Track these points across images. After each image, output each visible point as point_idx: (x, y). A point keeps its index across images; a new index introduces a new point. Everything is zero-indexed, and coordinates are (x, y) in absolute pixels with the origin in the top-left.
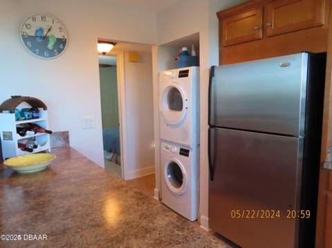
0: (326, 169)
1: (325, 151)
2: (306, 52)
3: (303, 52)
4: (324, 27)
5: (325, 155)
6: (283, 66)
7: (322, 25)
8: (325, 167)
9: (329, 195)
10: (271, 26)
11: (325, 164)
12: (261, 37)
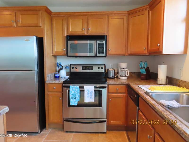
0: (47, 83)
1: (46, 76)
2: (36, 36)
3: (34, 36)
4: (41, 27)
5: (46, 78)
6: (27, 41)
7: (41, 26)
8: (46, 82)
9: (49, 93)
10: (20, 22)
11: (46, 81)
12: (15, 26)
